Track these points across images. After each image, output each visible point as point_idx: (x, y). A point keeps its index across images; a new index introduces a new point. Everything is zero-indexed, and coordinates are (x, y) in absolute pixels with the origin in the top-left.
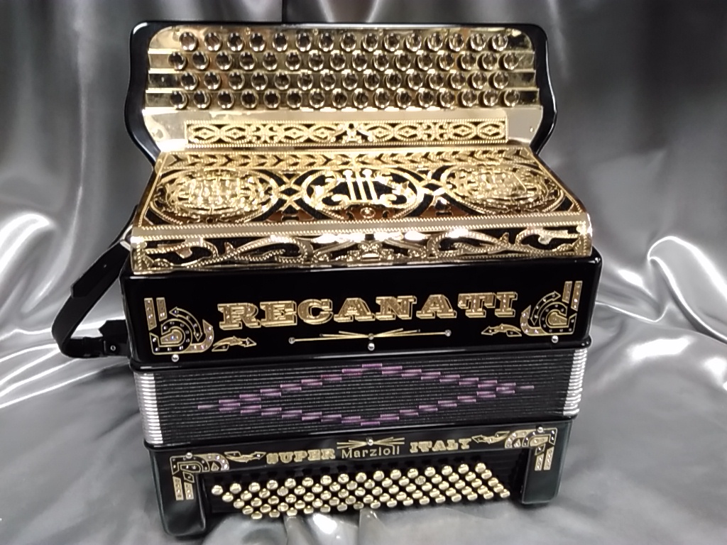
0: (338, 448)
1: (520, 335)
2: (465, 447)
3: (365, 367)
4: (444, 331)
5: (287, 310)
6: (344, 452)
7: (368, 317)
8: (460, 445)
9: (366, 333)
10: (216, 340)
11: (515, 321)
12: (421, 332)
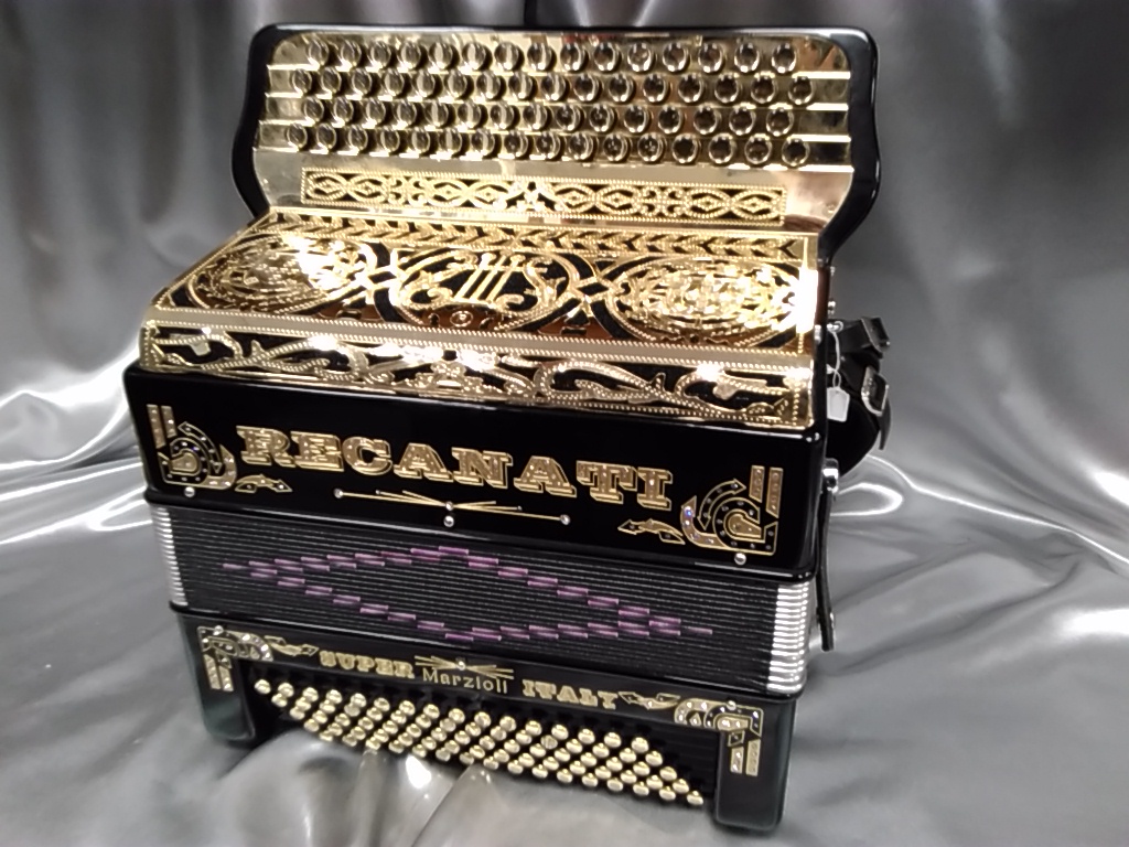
0: (417, 664)
1: (683, 542)
2: (609, 705)
3: (442, 551)
4: (558, 516)
5: (328, 448)
6: (425, 671)
7: (441, 475)
8: (601, 701)
9: (444, 501)
10: (240, 476)
11: (672, 518)
12: (523, 511)
